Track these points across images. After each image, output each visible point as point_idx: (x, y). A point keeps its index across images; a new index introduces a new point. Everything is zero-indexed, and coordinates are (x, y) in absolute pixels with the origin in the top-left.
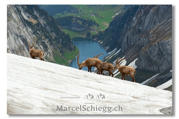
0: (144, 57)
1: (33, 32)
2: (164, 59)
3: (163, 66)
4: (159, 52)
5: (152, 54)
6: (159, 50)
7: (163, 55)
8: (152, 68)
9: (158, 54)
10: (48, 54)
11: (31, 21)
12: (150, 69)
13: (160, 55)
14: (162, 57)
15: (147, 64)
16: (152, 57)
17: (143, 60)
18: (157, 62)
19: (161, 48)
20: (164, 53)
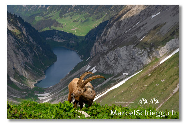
0: (103, 62)
1: (16, 41)
2: (119, 63)
3: (117, 69)
4: (114, 58)
5: (109, 59)
6: (115, 56)
7: (118, 60)
8: (108, 71)
9: (114, 59)
10: (27, 60)
11: (15, 31)
12: (107, 72)
13: (115, 60)
14: (117, 62)
15: (104, 68)
16: (109, 62)
17: (101, 64)
18: (112, 66)
19: (117, 55)
20: (119, 58)
